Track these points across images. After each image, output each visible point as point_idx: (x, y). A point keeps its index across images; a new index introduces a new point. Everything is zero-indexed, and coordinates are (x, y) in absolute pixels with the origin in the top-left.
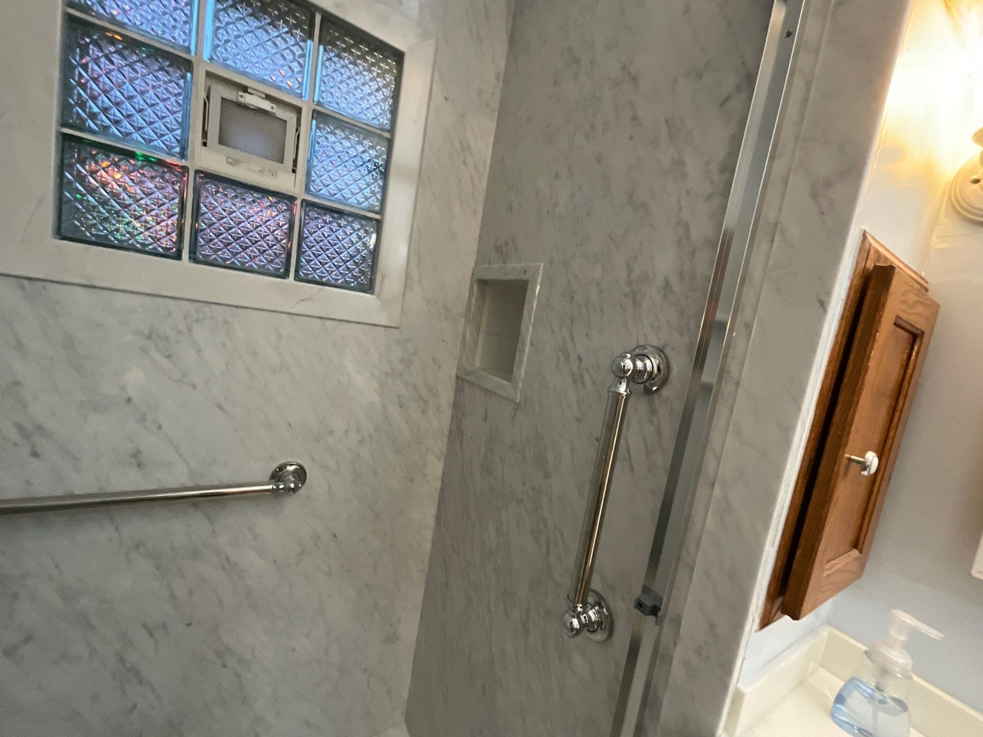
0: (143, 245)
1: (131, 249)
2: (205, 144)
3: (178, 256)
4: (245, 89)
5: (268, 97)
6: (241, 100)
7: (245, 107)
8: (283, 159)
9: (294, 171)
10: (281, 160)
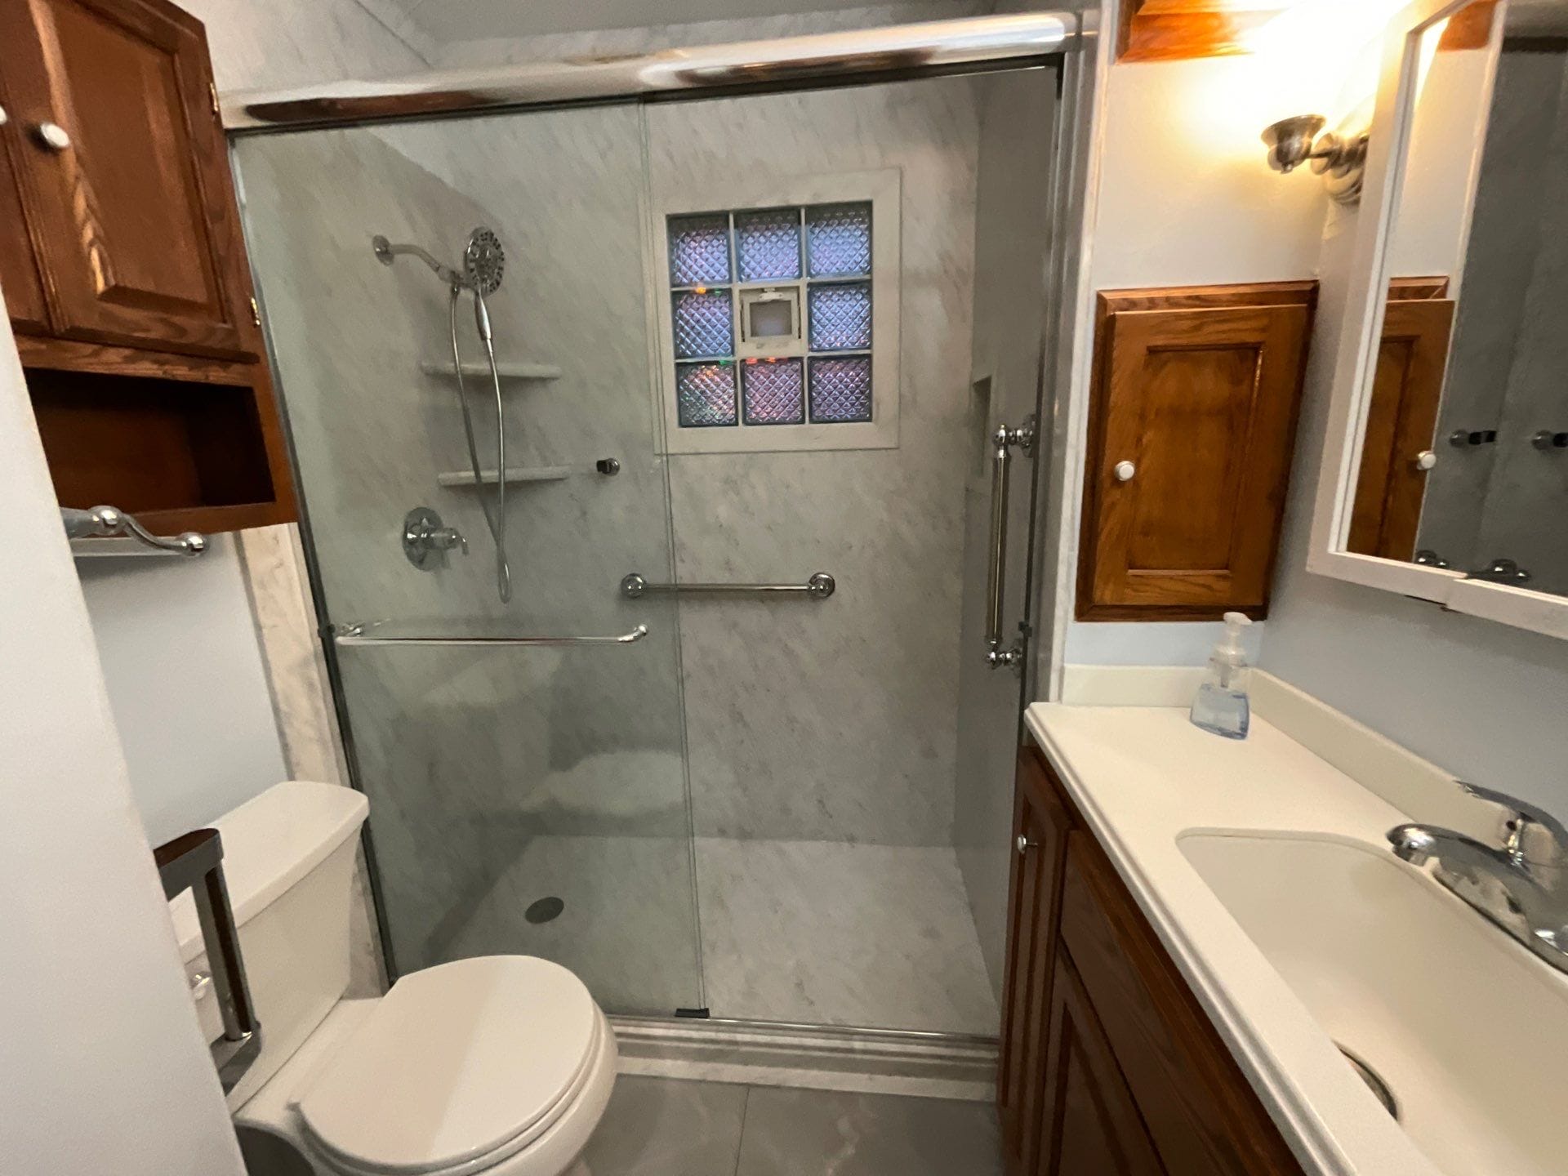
0: (719, 420)
1: (714, 425)
2: (744, 340)
3: (736, 424)
4: (762, 290)
5: (777, 289)
6: (761, 300)
7: (764, 304)
8: (791, 329)
9: (800, 337)
10: (789, 331)
